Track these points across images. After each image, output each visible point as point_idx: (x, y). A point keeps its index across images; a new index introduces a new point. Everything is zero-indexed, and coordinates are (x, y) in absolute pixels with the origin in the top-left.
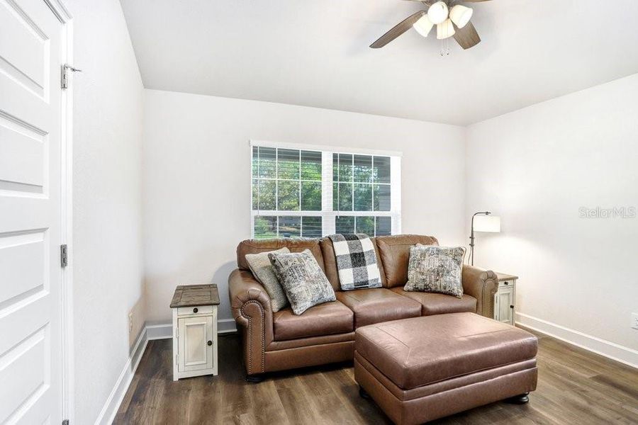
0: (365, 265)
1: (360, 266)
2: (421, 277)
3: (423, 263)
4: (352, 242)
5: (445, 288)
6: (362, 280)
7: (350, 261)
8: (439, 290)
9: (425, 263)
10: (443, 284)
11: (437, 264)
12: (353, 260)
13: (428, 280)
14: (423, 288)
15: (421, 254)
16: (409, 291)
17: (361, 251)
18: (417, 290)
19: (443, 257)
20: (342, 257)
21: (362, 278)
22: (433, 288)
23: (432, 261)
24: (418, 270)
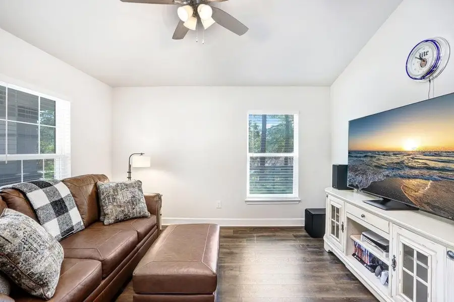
0: (67, 211)
1: (64, 213)
2: (119, 209)
3: (118, 197)
4: (48, 189)
5: (140, 213)
6: (67, 228)
7: (52, 211)
8: (135, 216)
9: (120, 197)
10: (138, 210)
11: (130, 196)
12: (54, 209)
13: (126, 210)
14: (123, 218)
15: (114, 190)
16: (110, 224)
17: (59, 198)
18: (117, 221)
19: (132, 189)
20: (42, 208)
21: (67, 225)
22: (131, 216)
23: (125, 194)
24: (115, 204)
